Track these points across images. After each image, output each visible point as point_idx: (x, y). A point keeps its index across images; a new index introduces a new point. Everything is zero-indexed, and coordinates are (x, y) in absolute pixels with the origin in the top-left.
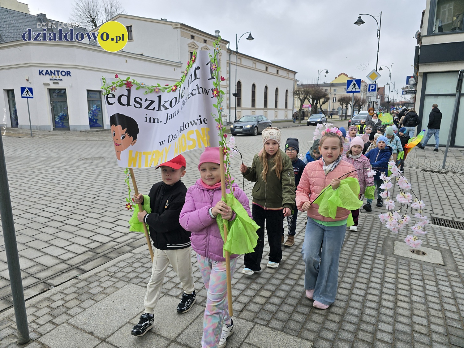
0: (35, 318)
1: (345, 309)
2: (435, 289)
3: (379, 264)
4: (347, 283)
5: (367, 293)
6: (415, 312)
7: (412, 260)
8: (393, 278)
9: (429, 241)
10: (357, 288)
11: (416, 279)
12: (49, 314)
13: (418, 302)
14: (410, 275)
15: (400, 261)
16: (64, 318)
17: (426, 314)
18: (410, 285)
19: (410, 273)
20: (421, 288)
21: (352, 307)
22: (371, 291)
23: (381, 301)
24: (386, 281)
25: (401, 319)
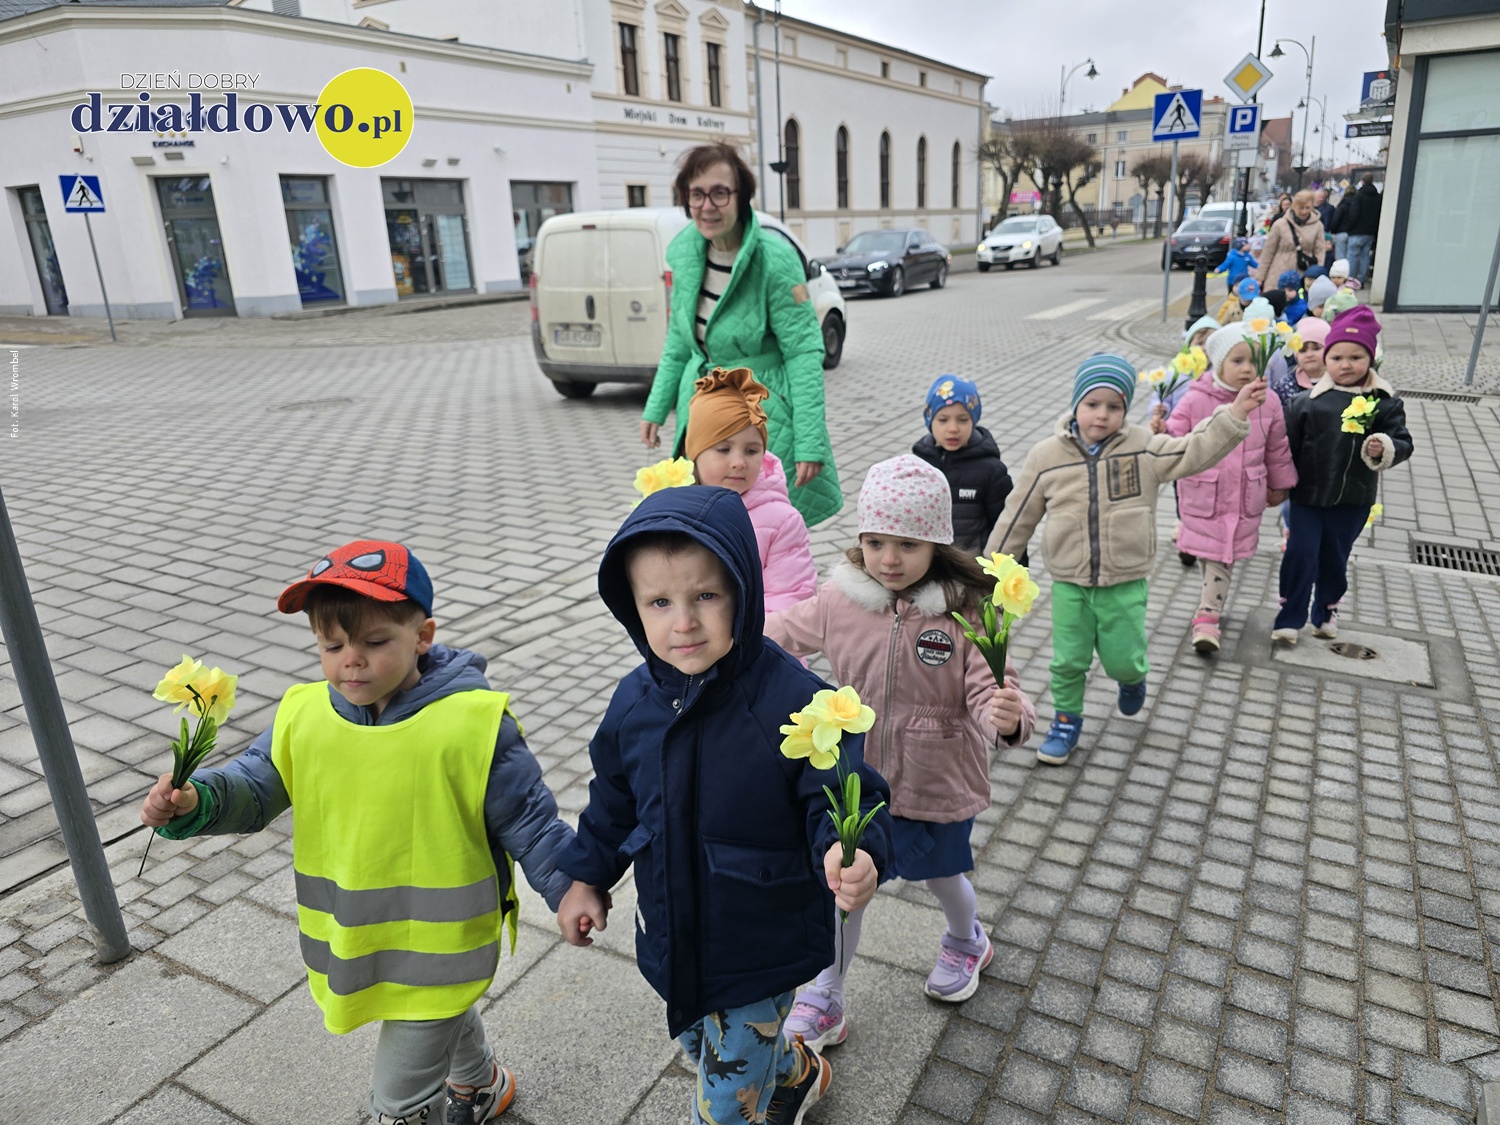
0: (146, 889)
1: (1102, 827)
2: (1394, 758)
3: (1221, 690)
4: (1115, 751)
5: (1175, 778)
6: (1321, 827)
7: (1330, 675)
8: (1264, 732)
9: (1392, 615)
10: (1145, 765)
11: (1335, 732)
12: (188, 875)
13: (1334, 800)
14: (1318, 719)
15: (1292, 679)
16: (235, 884)
17: (1355, 833)
18: (1315, 750)
19: (1317, 714)
20: (1347, 758)
21: (1125, 822)
22: (1187, 771)
23: (1215, 800)
24: (1241, 740)
25: (1271, 848)
